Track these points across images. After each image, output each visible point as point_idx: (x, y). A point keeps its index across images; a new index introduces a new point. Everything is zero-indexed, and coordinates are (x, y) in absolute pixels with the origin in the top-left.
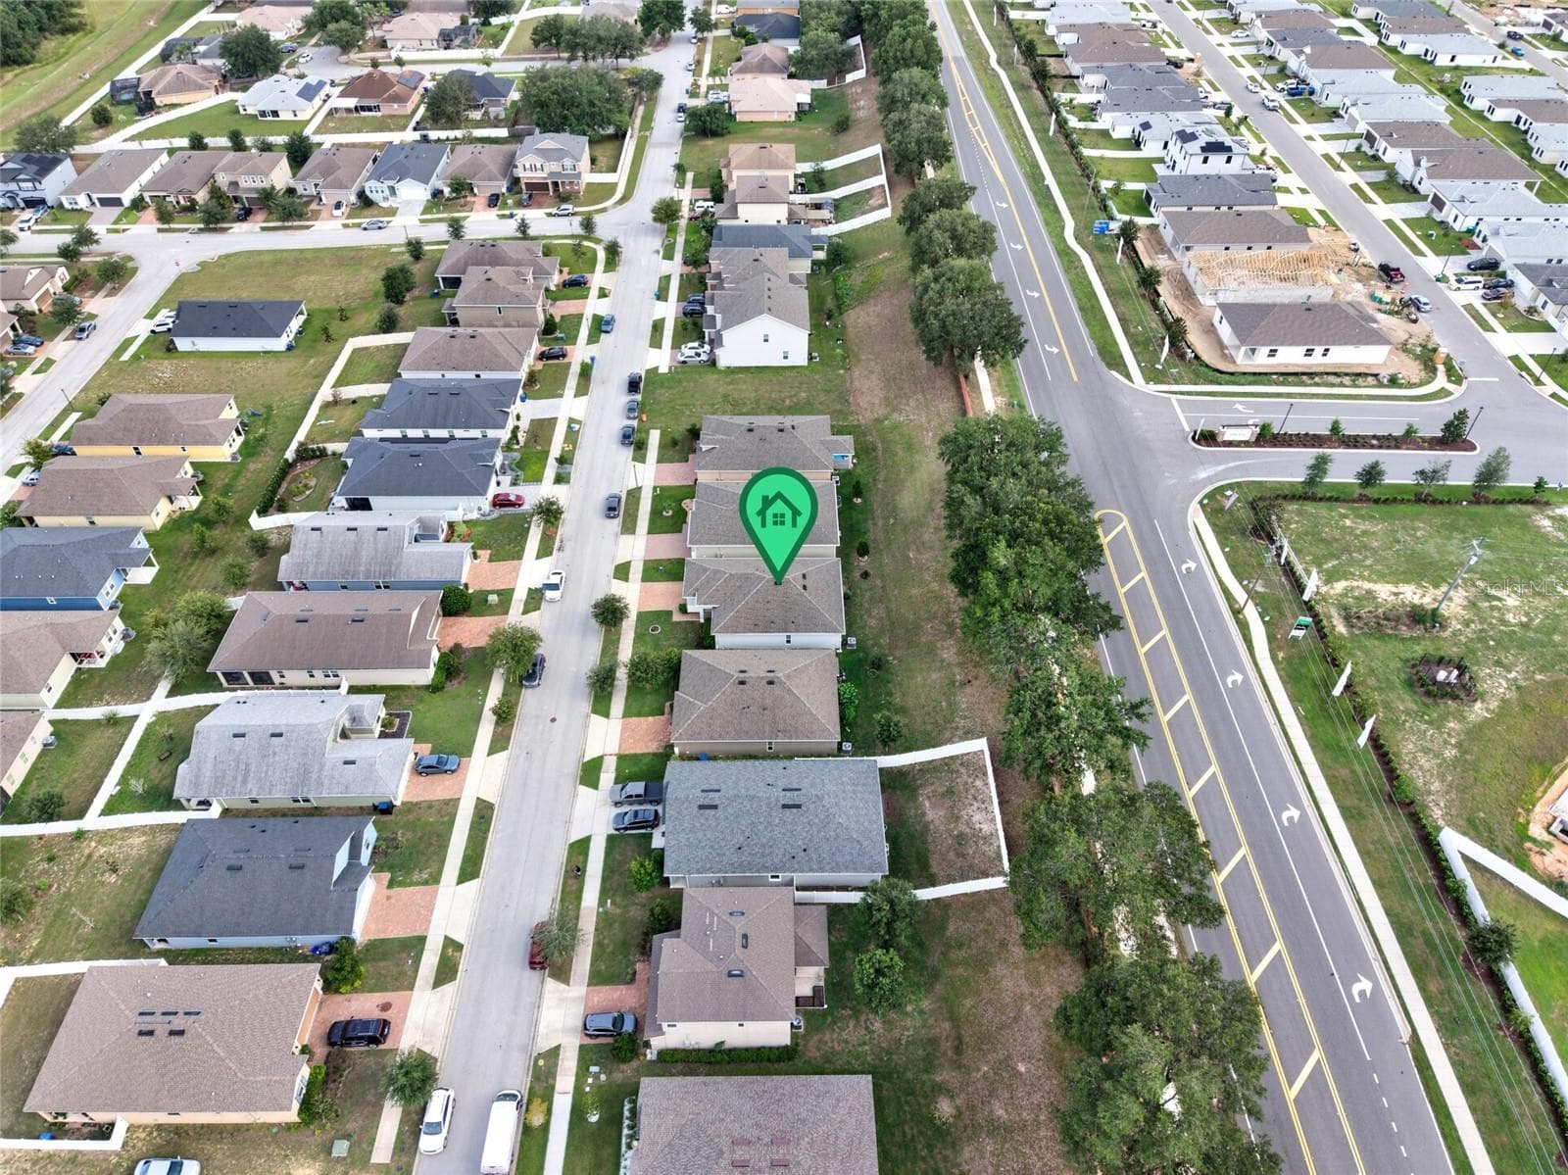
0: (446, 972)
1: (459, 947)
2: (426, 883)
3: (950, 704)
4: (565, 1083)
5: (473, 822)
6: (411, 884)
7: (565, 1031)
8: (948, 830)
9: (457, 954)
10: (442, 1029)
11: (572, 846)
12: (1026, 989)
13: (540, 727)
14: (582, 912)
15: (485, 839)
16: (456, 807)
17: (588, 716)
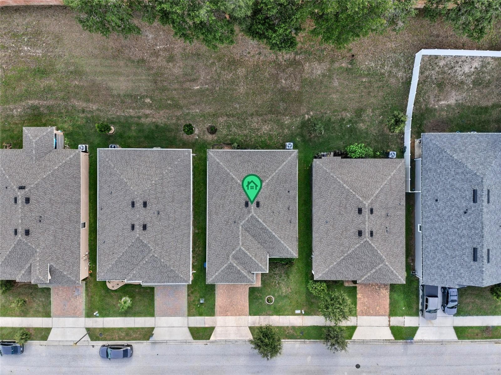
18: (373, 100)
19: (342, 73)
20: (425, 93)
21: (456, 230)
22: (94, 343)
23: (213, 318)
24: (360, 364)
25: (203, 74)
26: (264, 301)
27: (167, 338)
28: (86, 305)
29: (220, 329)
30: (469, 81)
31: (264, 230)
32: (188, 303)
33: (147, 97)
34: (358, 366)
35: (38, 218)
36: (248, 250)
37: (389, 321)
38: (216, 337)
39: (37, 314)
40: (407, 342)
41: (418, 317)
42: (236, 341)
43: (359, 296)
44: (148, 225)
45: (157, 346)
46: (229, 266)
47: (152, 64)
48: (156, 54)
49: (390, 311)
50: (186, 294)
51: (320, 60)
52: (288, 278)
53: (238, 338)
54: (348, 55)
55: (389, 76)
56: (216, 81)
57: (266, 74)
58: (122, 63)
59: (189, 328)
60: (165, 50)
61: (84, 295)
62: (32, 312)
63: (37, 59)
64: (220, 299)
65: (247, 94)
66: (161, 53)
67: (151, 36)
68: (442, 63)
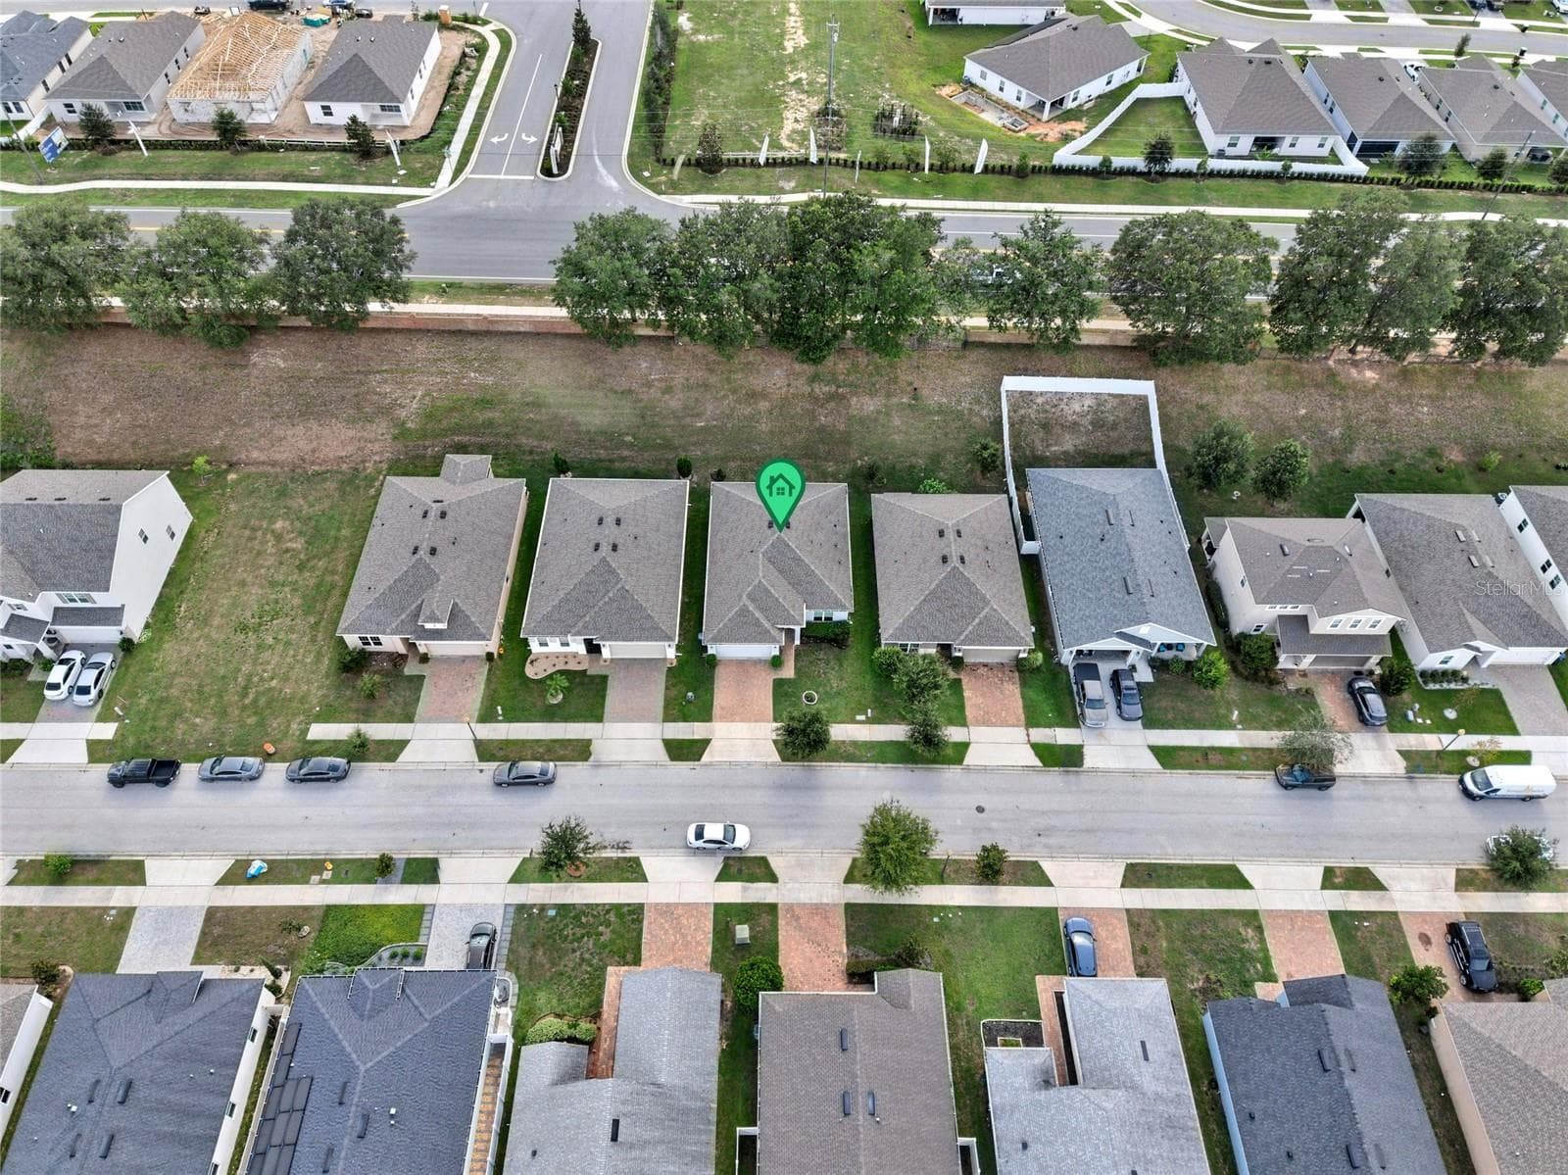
0: (1362, 879)
1: (1329, 873)
2: (1260, 929)
3: (939, 413)
4: (1432, 742)
5: (1159, 886)
6: (1265, 950)
7: (1382, 747)
8: (1087, 432)
9: (1338, 872)
10: (1426, 871)
11: (1164, 765)
12: (1239, 397)
13: (994, 825)
14: (1247, 745)
15: (1180, 867)
16: (1141, 912)
17: (968, 768)
18: (952, 443)
19: (904, 409)
20: (1026, 437)
21: (1095, 564)
22: (484, 765)
23: (708, 724)
24: (983, 805)
25: (710, 407)
26: (800, 698)
27: (622, 757)
28: (482, 702)
29: (721, 743)
30: (1085, 421)
31: (798, 560)
32: (666, 700)
33: (628, 434)
34: (980, 809)
35: (452, 540)
36: (773, 586)
37: (1028, 735)
38: (712, 756)
39: (390, 718)
40: (1067, 771)
41: (1078, 730)
42: (749, 764)
43: (967, 694)
44: (619, 547)
45: (601, 771)
46: (741, 610)
47: (641, 396)
48: (649, 385)
49: (1027, 718)
50: (664, 686)
51: (872, 394)
52: (841, 665)
53: (753, 759)
54: (909, 389)
55: (970, 414)
56: (728, 417)
57: (798, 409)
58: (600, 394)
59: (664, 740)
60: (661, 380)
61: (483, 686)
62: (380, 713)
63: (484, 388)
64: (723, 694)
65: (772, 432)
66: (656, 383)
67: (644, 365)
68: (1040, 400)
